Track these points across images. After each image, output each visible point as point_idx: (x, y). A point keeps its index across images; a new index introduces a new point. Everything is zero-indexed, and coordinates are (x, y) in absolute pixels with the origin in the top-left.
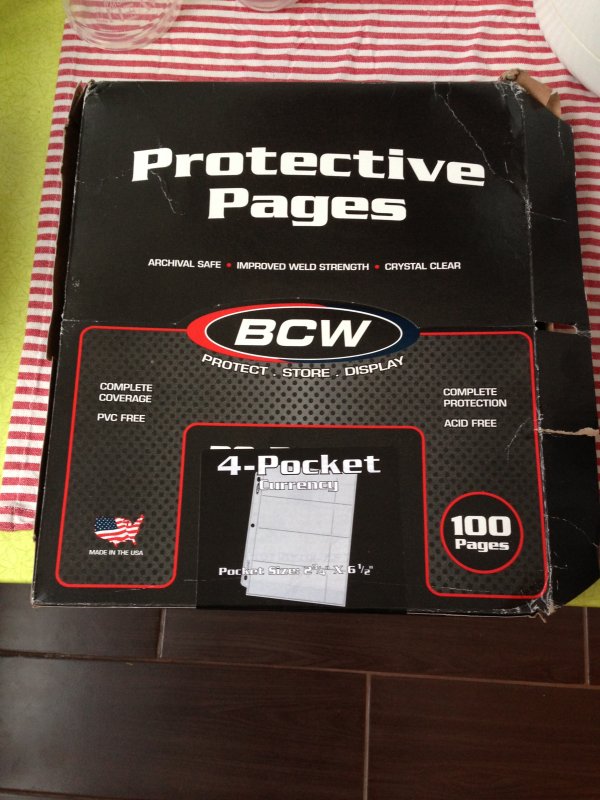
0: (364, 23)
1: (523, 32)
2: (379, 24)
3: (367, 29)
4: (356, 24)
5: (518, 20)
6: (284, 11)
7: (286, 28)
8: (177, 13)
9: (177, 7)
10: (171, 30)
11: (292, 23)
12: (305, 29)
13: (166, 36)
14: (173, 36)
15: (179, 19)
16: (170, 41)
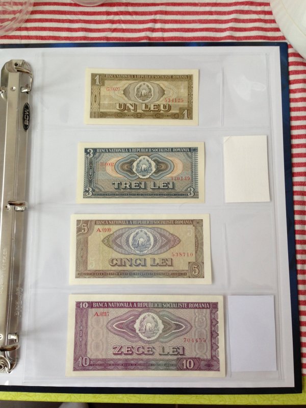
0: (156, 13)
1: (262, 17)
2: (166, 13)
3: (158, 17)
4: (151, 13)
5: (259, 8)
6: (102, 5)
7: (104, 18)
8: (31, 9)
9: (30, 4)
10: (28, 21)
11: (108, 13)
12: (117, 18)
13: (24, 25)
14: (29, 25)
15: (33, 13)
16: (27, 29)
